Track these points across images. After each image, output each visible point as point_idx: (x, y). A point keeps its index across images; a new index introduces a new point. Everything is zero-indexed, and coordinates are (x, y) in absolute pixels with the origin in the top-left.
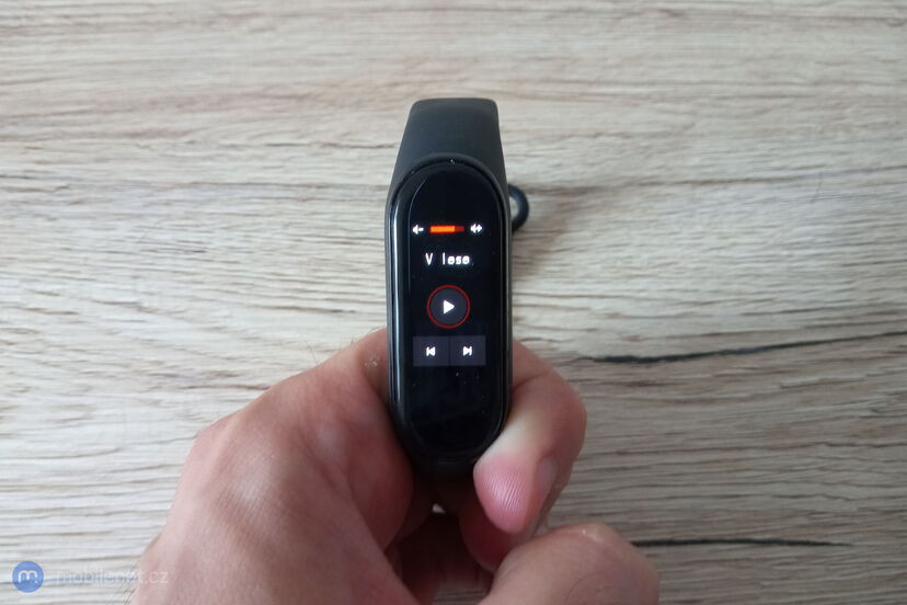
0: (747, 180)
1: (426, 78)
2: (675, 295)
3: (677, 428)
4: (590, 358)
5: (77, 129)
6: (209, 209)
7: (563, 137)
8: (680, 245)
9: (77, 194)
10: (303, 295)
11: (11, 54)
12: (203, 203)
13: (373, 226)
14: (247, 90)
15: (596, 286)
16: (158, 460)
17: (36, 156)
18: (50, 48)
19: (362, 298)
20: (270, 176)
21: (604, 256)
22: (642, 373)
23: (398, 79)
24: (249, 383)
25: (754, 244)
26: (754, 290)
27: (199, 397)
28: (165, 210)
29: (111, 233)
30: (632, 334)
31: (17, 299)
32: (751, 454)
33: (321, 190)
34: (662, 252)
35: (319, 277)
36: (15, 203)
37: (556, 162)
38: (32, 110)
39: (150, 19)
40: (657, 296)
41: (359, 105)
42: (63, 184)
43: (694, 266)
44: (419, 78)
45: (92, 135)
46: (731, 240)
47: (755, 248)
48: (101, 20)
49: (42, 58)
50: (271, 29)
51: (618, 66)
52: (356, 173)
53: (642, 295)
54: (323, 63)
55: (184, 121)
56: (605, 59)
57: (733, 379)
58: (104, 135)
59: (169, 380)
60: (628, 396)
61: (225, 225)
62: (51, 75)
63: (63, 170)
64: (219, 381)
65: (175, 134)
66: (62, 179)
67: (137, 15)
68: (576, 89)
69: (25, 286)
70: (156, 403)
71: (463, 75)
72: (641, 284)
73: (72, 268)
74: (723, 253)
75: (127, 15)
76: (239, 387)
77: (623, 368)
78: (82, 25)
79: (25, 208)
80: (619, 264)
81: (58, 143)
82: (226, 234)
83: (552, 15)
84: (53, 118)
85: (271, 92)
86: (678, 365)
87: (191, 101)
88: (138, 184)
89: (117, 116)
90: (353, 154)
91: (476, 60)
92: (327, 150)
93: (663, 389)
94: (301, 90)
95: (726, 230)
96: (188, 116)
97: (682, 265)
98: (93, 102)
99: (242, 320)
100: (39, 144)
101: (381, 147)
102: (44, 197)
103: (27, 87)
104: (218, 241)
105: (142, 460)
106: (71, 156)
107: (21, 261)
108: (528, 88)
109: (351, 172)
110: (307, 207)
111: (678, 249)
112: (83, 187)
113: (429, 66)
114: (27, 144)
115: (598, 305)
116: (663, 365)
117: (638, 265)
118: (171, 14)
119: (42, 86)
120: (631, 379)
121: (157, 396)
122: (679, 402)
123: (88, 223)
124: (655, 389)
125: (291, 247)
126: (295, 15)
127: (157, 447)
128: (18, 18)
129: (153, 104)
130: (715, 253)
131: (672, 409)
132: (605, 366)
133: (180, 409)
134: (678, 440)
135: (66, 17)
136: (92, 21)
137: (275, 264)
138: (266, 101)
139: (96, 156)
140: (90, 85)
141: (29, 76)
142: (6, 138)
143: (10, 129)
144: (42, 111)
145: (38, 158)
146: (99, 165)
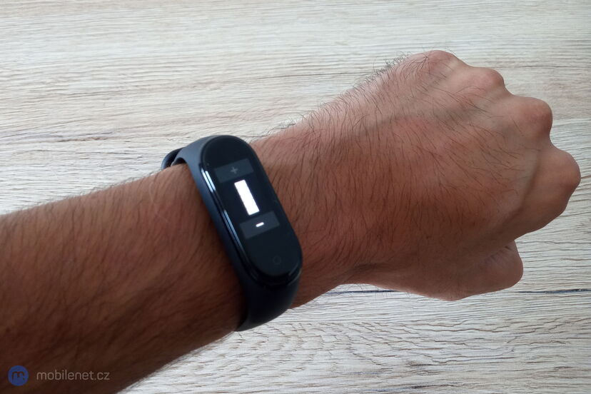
1: (282, 107)
5: (144, 133)
9: (145, 160)
11: (116, 103)
14: (210, 115)
23: (270, 108)
36: (122, 164)
38: (126, 126)
39: (170, 86)
41: (255, 119)
44: (279, 107)
45: (150, 136)
48: (151, 87)
49: (129, 104)
50: (219, 88)
54: (240, 103)
58: (155, 135)
62: (132, 111)
63: (140, 150)
65: (182, 134)
66: (139, 154)
67: (165, 84)
71: (296, 105)
75: (161, 85)
78: (143, 89)
79: (126, 165)
81: (137, 139)
83: (334, 75)
84: (134, 129)
85: (220, 115)
87: (189, 121)
89: (159, 127)
91: (302, 98)
94: (231, 114)
96: (187, 127)
98: (149, 122)
100: (129, 140)
102: (134, 161)
103: (123, 116)
106: (142, 144)
112: (147, 157)
113: (283, 101)
114: (125, 140)
118: (178, 83)
119: (129, 116)
126: (228, 82)
128: (117, 87)
129: (173, 122)
135: (137, 86)
136: (147, 87)
138: (218, 119)
139: (152, 144)
140: (147, 115)
141: (123, 112)
142: (116, 138)
143: (118, 134)
144: (130, 126)
145: (129, 146)
146: (154, 148)
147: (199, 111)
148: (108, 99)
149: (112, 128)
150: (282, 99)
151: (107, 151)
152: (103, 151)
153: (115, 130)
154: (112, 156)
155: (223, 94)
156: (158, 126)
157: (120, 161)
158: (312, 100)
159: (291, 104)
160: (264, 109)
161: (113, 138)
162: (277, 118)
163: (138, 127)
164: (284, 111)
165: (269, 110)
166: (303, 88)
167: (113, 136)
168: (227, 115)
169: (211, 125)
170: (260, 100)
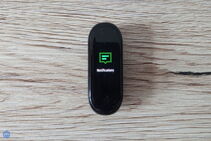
19: (74, 42)
21: (182, 26)
22: (195, 79)
27: (4, 84)
30: (192, 62)
34: (208, 25)
35: (55, 32)
40: (204, 45)
53: (198, 44)
61: (14, 7)
64: (12, 77)
72: (198, 39)
76: (21, 80)
77: (187, 77)
80: (189, 30)
82: (14, 11)
86: (209, 76)
99: (22, 51)
104: (11, 14)
115: (178, 48)
117: (197, 31)
125: (42, 18)
132: (179, 76)
134: (206, 109)
137: (35, 25)
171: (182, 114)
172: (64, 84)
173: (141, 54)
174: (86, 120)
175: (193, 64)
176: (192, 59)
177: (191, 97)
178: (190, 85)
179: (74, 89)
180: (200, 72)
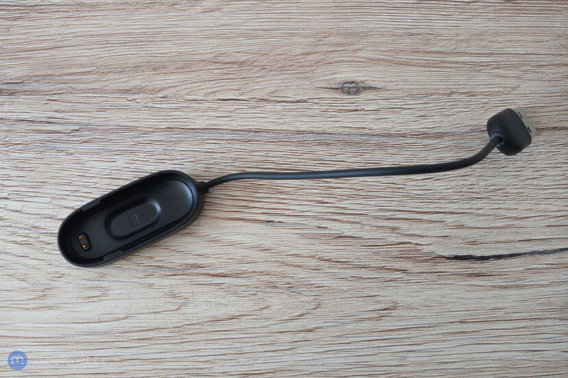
0: (554, 128)
1: (332, 48)
2: (502, 212)
3: (499, 305)
4: (444, 257)
5: (83, 86)
6: (180, 147)
7: (427, 95)
8: (507, 176)
9: (87, 135)
10: (247, 210)
11: (31, 27)
12: (176, 143)
13: (294, 160)
14: (202, 57)
15: (448, 205)
16: (154, 325)
17: (55, 106)
18: (58, 22)
19: (286, 213)
20: (221, 123)
21: (454, 183)
22: (478, 267)
23: (310, 50)
24: (212, 272)
25: (557, 175)
26: (555, 208)
27: (179, 282)
28: (149, 148)
29: (112, 164)
30: (472, 240)
31: (50, 212)
32: (547, 322)
33: (257, 134)
34: (494, 181)
35: (257, 198)
36: (42, 141)
37: (422, 113)
38: (50, 72)
40: (490, 212)
41: (283, 69)
42: (76, 128)
43: (515, 191)
44: (325, 48)
45: (94, 91)
46: (542, 173)
47: (557, 178)
49: (53, 31)
51: (467, 41)
52: (281, 121)
53: (480, 212)
54: (257, 37)
55: (159, 81)
56: (457, 35)
57: (538, 271)
58: (102, 91)
59: (158, 270)
60: (468, 283)
61: (191, 160)
62: (61, 44)
63: (75, 118)
64: (192, 271)
65: (153, 91)
66: (74, 124)
68: (437, 58)
69: (55, 202)
70: (150, 286)
71: (356, 47)
72: (479, 204)
73: (86, 190)
74: (536, 182)
76: (205, 274)
77: (466, 264)
79: (50, 145)
80: (465, 189)
81: (70, 97)
84: (65, 77)
85: (220, 59)
86: (502, 261)
87: (164, 66)
88: (129, 129)
89: (111, 76)
90: (279, 107)
91: (365, 35)
92: (261, 104)
93: (491, 278)
94: (241, 58)
95: (538, 165)
96: (161, 77)
97: (507, 190)
98: (93, 65)
100: (56, 97)
101: (298, 101)
102: (64, 137)
103: (46, 53)
105: (143, 324)
106: (80, 106)
107: (50, 184)
108: (403, 57)
109: (278, 121)
110: (248, 146)
111: (505, 179)
112: (90, 130)
113: (332, 39)
114: (47, 97)
115: (450, 219)
116: (492, 262)
117: (477, 190)
119: (55, 52)
120: (470, 271)
121: (151, 280)
122: (502, 287)
123: (95, 157)
124: (486, 278)
127: (153, 316)
129: (136, 67)
130: (530, 182)
131: (497, 292)
132: (453, 262)
133: (167, 290)
134: (499, 314)
138: (217, 66)
139: (96, 106)
140: (89, 53)
141: (44, 45)
142: (32, 92)
143: (35, 86)
144: (57, 72)
145: (56, 108)
146: (101, 114)
147: (183, 49)
148: (16, 19)
149: (23, 73)
150: (331, 34)
151: (14, 116)
152: (8, 115)
153: (29, 77)
154: (24, 126)
155: (225, 20)
156: (107, 73)
157: (40, 137)
158: (384, 39)
159: (348, 44)
160: (299, 51)
161: (25, 92)
162: (322, 69)
163: (71, 74)
164: (334, 57)
165: (309, 54)
166: (367, 18)
167: (27, 88)
168: (233, 59)
169: (204, 75)
170: (292, 35)
171: (461, 322)
172: (274, 279)
173: (393, 229)
174: (310, 336)
175: (474, 243)
176: (473, 235)
177: (475, 295)
178: (470, 275)
179: (290, 287)
180: (486, 254)
